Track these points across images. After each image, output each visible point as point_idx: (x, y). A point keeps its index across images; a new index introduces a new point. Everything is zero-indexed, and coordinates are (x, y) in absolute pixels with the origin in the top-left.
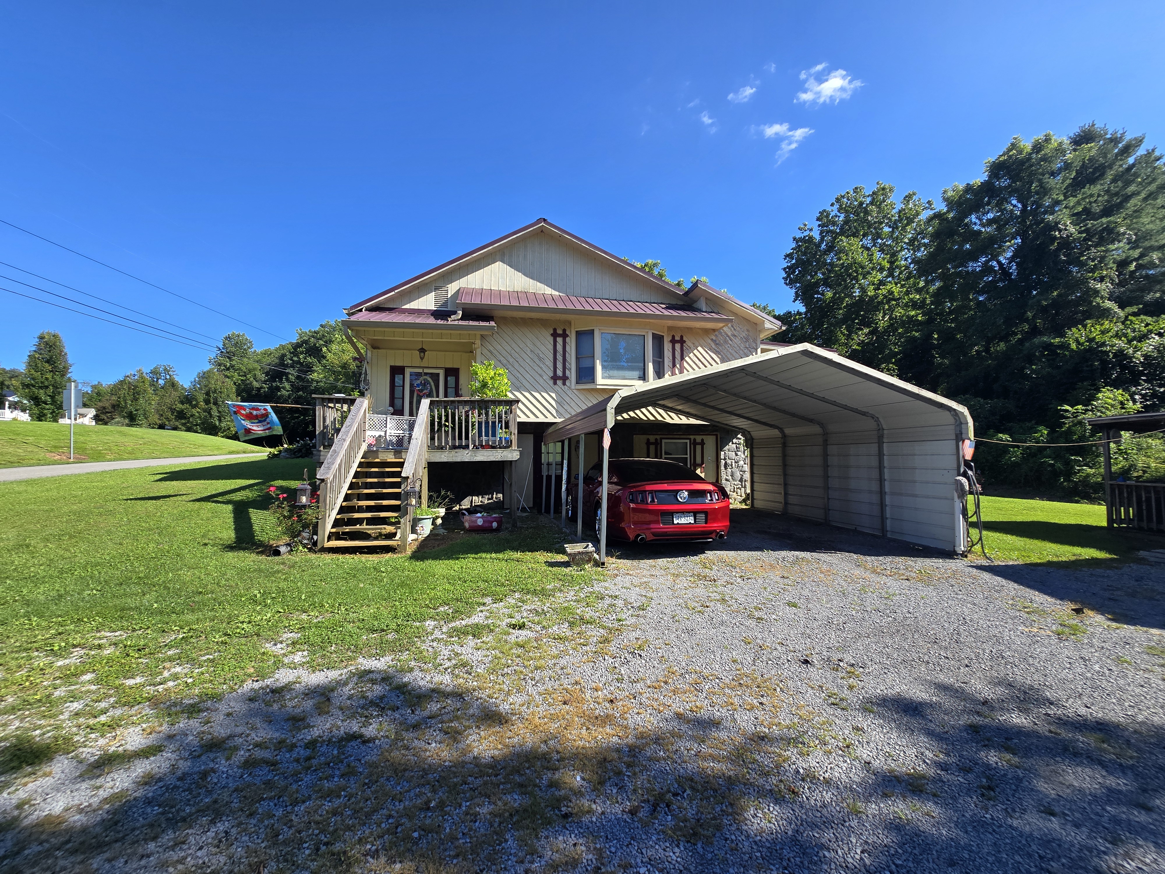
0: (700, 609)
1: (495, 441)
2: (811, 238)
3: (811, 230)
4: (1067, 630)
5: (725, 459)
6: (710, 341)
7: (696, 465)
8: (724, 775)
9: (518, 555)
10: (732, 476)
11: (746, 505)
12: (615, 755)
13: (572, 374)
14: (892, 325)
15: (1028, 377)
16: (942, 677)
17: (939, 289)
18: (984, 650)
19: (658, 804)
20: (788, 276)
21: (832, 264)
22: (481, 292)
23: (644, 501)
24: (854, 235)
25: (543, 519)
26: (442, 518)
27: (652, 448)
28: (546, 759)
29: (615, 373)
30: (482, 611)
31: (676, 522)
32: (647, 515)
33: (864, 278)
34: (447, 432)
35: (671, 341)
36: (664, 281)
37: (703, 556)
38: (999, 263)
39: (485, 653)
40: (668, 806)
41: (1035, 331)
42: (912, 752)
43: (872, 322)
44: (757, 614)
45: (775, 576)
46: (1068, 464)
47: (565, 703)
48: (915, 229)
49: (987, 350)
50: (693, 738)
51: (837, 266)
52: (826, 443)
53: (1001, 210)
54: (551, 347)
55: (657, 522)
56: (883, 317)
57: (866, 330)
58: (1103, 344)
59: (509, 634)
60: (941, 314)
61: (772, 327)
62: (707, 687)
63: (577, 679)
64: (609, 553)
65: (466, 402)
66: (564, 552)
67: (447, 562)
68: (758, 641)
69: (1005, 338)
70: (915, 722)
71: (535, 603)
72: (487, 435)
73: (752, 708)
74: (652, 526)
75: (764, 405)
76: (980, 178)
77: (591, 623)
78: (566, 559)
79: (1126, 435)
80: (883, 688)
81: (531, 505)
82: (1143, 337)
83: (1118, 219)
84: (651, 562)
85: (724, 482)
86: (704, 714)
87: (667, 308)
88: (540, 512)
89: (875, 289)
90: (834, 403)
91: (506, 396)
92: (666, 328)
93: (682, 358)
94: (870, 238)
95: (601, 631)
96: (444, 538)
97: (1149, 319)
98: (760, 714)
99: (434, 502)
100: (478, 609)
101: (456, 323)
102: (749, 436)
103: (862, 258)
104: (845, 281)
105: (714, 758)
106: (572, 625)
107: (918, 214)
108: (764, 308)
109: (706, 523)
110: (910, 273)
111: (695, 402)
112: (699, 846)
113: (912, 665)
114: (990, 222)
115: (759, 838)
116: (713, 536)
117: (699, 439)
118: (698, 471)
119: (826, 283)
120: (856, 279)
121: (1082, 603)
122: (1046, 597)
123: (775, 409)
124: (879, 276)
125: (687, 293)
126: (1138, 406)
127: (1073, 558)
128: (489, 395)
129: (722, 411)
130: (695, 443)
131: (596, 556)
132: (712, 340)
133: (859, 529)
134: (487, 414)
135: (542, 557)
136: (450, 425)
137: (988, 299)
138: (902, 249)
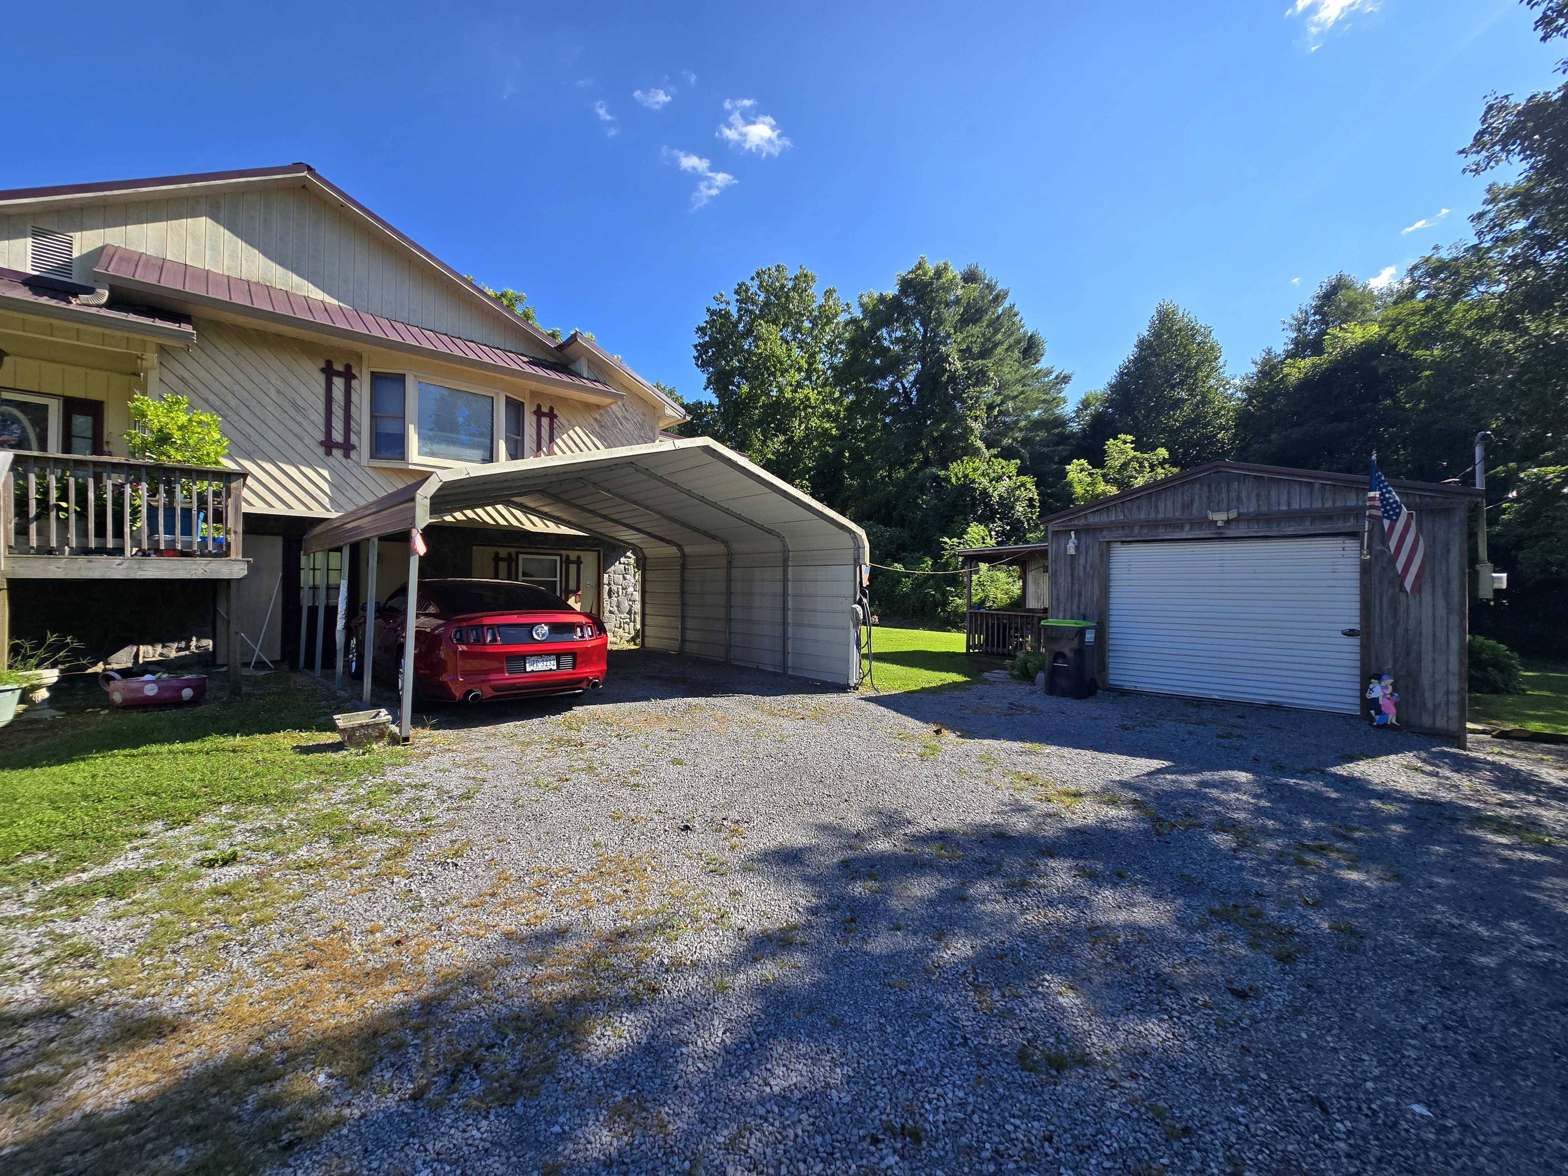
0: (556, 784)
1: (190, 544)
2: (727, 313)
3: (728, 303)
4: (928, 751)
5: (609, 584)
6: (592, 421)
7: (568, 593)
8: (565, 997)
9: (238, 740)
10: (618, 607)
11: (635, 644)
12: (396, 1022)
13: (363, 440)
14: (807, 435)
15: (919, 507)
16: (823, 816)
17: (852, 403)
18: (862, 782)
19: (460, 1071)
20: (700, 356)
21: (749, 352)
22: (162, 264)
23: (480, 640)
24: (775, 322)
25: (299, 679)
26: (50, 688)
27: (503, 566)
28: (256, 1068)
29: (443, 448)
30: (136, 849)
31: (529, 669)
32: (485, 662)
33: (782, 375)
34: (63, 524)
35: (535, 413)
36: (531, 325)
37: (568, 714)
38: (903, 385)
39: (134, 921)
40: (476, 1066)
41: (927, 462)
42: (786, 904)
43: (788, 430)
44: (632, 780)
45: (660, 731)
46: (945, 594)
47: (308, 966)
48: (833, 331)
49: (890, 476)
50: (526, 961)
51: (755, 355)
52: (729, 566)
53: (908, 331)
54: (321, 391)
55: (501, 670)
56: (800, 425)
57: (782, 438)
58: (973, 481)
59: (199, 877)
60: (853, 431)
61: (673, 414)
62: (554, 887)
63: (336, 923)
64: (416, 722)
65: (116, 467)
66: (333, 728)
67: (56, 769)
68: (631, 813)
69: (904, 466)
70: (793, 871)
71: (267, 817)
72: (170, 530)
73: (614, 899)
74: (492, 676)
75: (659, 513)
76: (892, 291)
77: (374, 832)
78: (336, 738)
79: (983, 566)
80: (765, 841)
81: (277, 657)
82: (999, 479)
83: (989, 362)
84: (490, 729)
85: (607, 614)
86: (547, 925)
87: (530, 363)
88: (294, 667)
89: (792, 391)
90: (739, 517)
91: (217, 463)
92: (527, 392)
93: (552, 440)
94: (790, 329)
95: (392, 840)
96: (52, 725)
97: (1004, 463)
98: (622, 906)
99: (26, 658)
100: (128, 847)
101: (93, 310)
102: (640, 555)
103: (780, 351)
104: (763, 375)
105: (552, 979)
106: (336, 841)
107: (836, 315)
108: (671, 392)
109: (574, 668)
110: (827, 379)
111: (569, 503)
112: (519, 1104)
113: (796, 810)
114: (898, 341)
115: (604, 1062)
116: (584, 685)
117: (573, 555)
118: (571, 602)
119: (741, 372)
120: (773, 374)
121: (942, 724)
122: (917, 722)
123: (672, 519)
124: (797, 377)
125: (560, 348)
126: (994, 541)
127: (940, 683)
128: (175, 457)
129: (606, 518)
130: (568, 561)
131: (394, 728)
132: (596, 419)
133: (761, 667)
134: (170, 493)
135: (286, 739)
136: (73, 507)
137: (893, 422)
138: (821, 351)
